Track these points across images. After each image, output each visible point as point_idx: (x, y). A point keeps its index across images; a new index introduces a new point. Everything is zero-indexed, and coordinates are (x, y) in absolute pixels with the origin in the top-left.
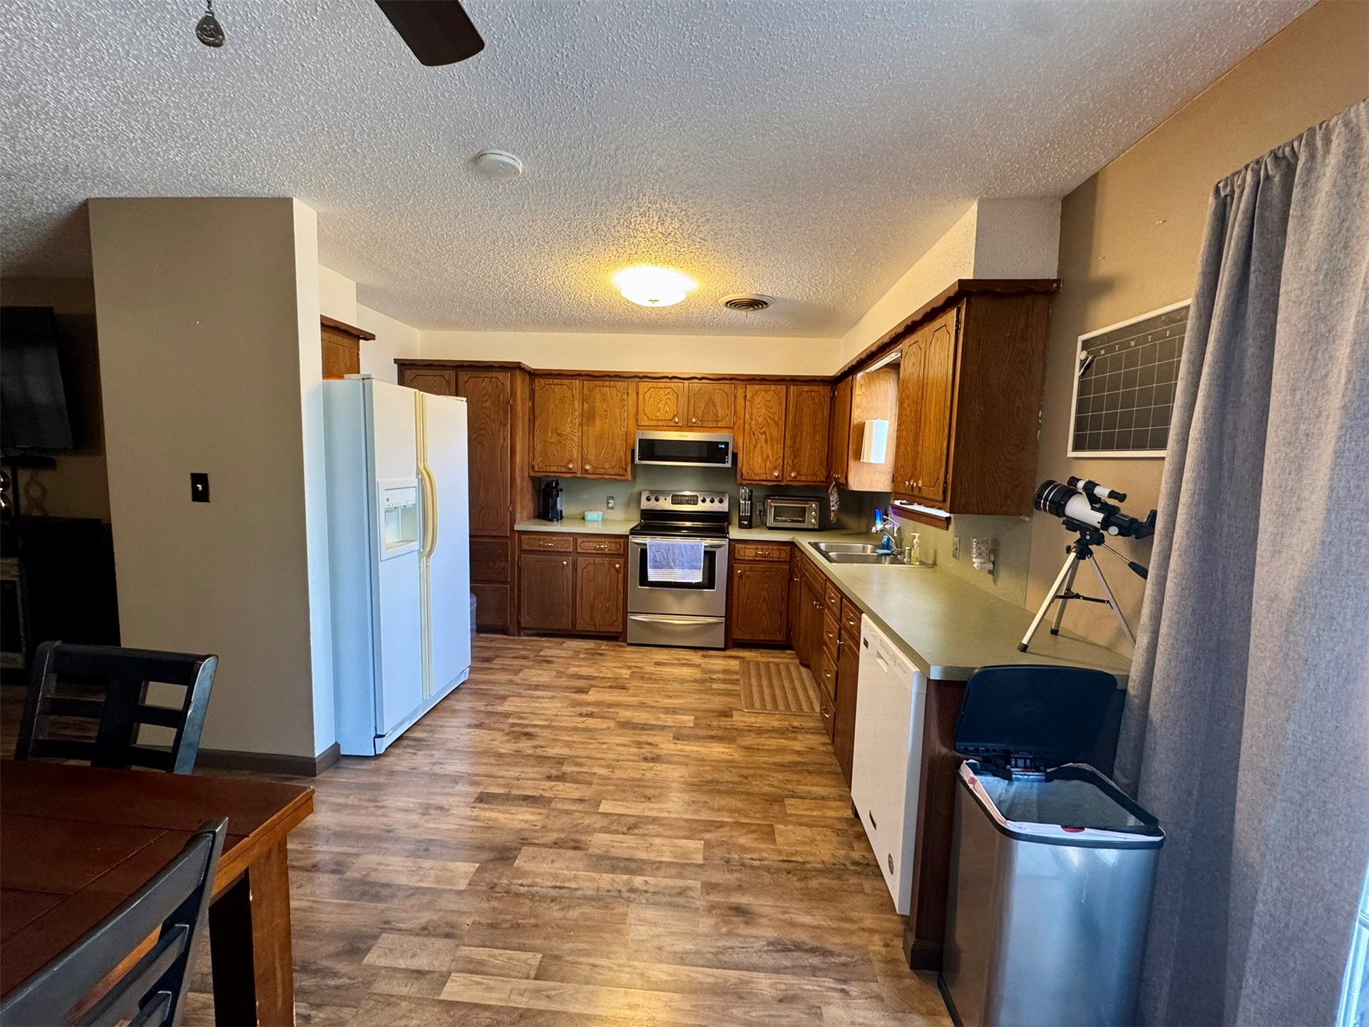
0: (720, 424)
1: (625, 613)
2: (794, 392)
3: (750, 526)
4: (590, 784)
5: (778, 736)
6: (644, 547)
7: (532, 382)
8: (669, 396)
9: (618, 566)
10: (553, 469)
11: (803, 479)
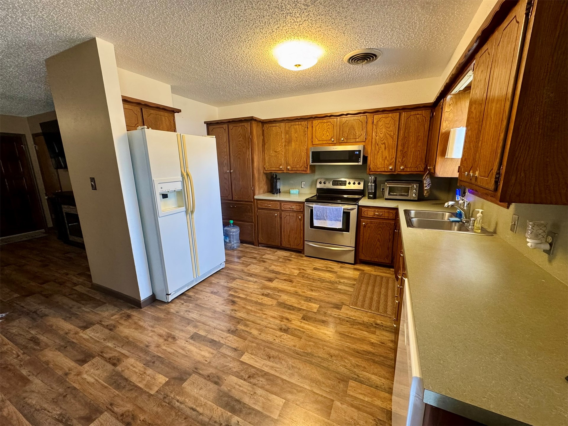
0: (357, 140)
1: (304, 241)
2: (404, 117)
3: (375, 198)
4: (245, 339)
5: (364, 329)
6: (311, 208)
7: (263, 126)
8: (329, 127)
9: (300, 217)
10: (274, 169)
11: (408, 170)
